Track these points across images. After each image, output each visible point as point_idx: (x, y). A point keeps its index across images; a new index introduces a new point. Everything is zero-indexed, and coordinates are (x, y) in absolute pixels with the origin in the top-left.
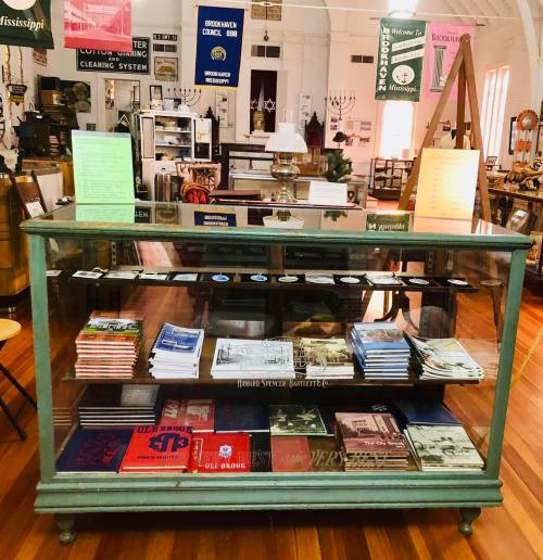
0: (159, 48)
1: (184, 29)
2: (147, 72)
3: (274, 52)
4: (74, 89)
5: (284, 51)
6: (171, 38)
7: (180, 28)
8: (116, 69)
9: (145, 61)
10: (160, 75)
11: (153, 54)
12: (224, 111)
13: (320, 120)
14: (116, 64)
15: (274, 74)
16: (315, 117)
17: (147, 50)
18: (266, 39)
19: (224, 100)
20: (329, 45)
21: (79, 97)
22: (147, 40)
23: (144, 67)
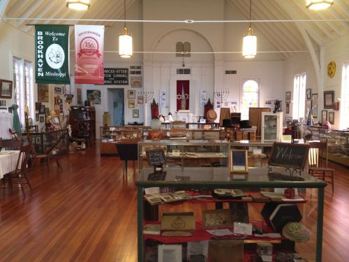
0: (133, 73)
1: (145, 64)
2: (127, 84)
3: (187, 71)
4: (93, 94)
5: (193, 71)
6: (139, 68)
7: (143, 63)
8: (113, 84)
9: (126, 79)
10: (133, 85)
11: (130, 76)
12: (164, 99)
13: (211, 102)
14: (113, 81)
15: (188, 82)
16: (209, 101)
17: (127, 74)
18: (184, 66)
19: (164, 94)
20: (214, 67)
21: (95, 97)
22: (127, 69)
23: (126, 82)
